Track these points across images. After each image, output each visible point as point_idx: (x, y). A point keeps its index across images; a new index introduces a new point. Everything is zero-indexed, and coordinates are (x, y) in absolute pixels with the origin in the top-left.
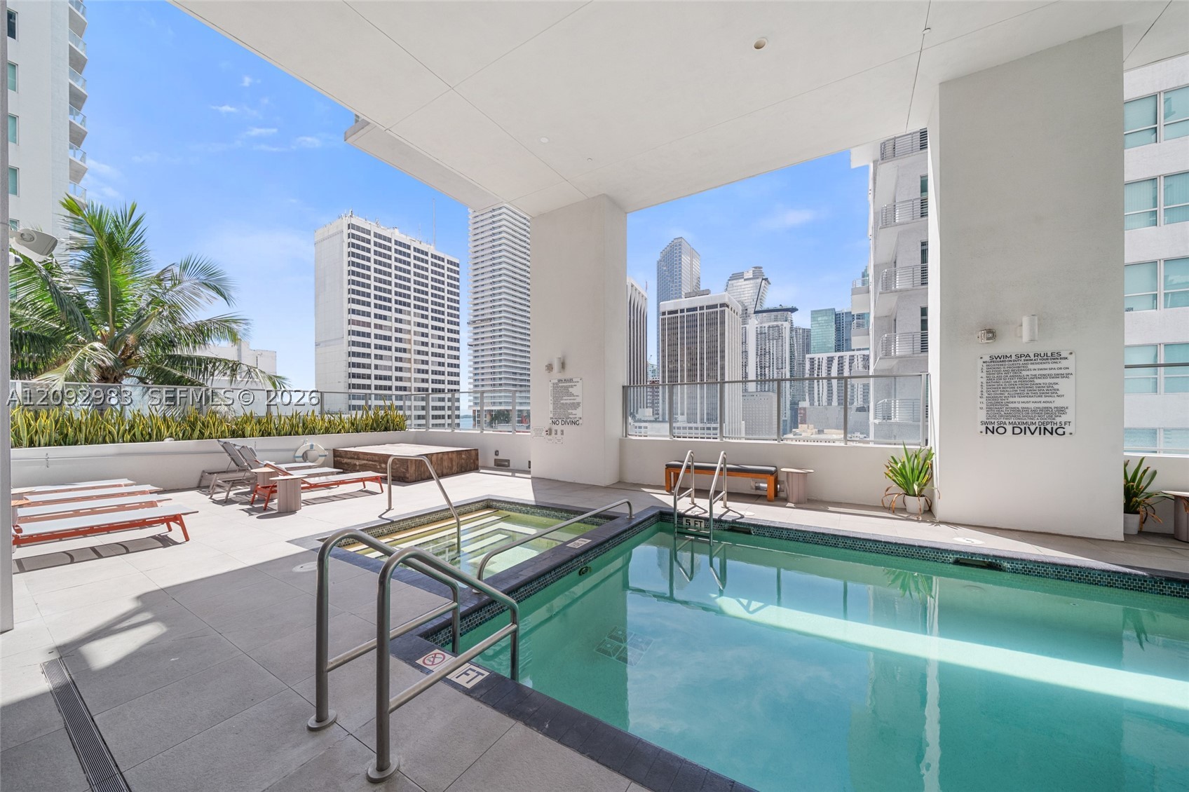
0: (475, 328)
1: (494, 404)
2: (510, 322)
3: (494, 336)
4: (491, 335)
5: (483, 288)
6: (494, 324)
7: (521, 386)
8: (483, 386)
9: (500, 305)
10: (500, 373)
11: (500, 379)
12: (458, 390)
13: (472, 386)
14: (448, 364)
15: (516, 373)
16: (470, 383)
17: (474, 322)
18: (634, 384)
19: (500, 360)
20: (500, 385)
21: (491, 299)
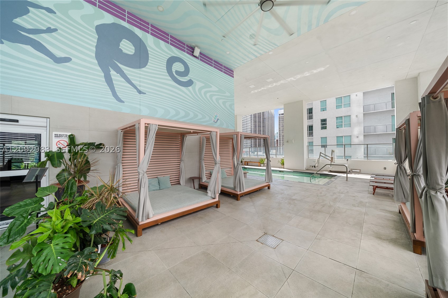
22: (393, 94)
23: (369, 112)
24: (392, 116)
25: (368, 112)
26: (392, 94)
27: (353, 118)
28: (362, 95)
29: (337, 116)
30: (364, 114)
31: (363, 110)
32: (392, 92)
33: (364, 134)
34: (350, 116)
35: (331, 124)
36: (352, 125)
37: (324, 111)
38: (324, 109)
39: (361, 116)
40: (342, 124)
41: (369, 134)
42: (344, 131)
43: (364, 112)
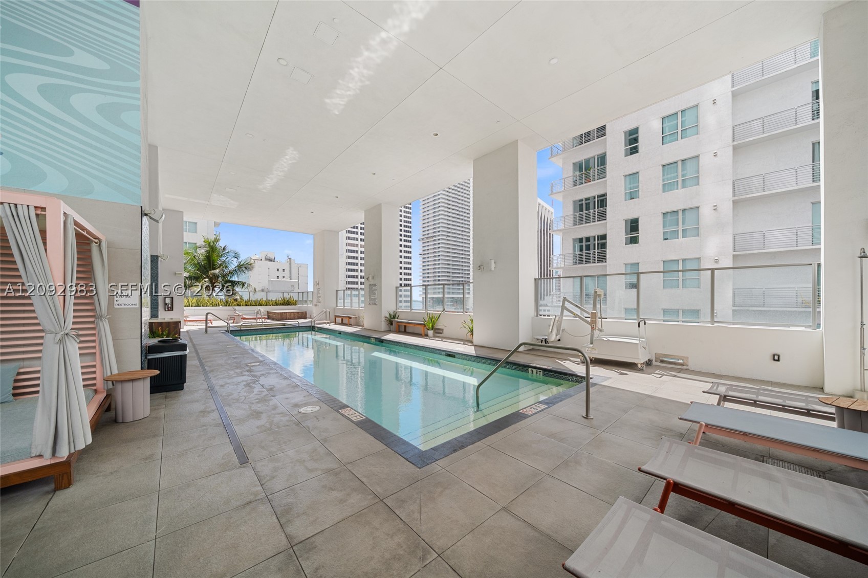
0: (424, 243)
1: (435, 293)
2: (445, 238)
3: (435, 248)
4: (433, 247)
5: (428, 217)
6: (435, 240)
7: (453, 281)
8: (428, 281)
9: (439, 227)
10: (439, 272)
11: (439, 276)
12: (411, 285)
13: (421, 282)
14: (404, 268)
15: (449, 272)
16: (420, 280)
17: (423, 239)
18: (544, 276)
19: (439, 264)
20: (439, 280)
21: (433, 223)
22: (816, 146)
23: (748, 196)
24: (813, 203)
25: (744, 197)
26: (814, 144)
27: (706, 212)
28: (731, 153)
29: (665, 211)
30: (734, 202)
31: (731, 191)
32: (815, 140)
33: (735, 253)
34: (698, 208)
35: (650, 230)
36: (702, 231)
37: (633, 198)
38: (633, 196)
39: (727, 207)
40: (678, 230)
41: (748, 252)
42: (680, 248)
43: (734, 196)
